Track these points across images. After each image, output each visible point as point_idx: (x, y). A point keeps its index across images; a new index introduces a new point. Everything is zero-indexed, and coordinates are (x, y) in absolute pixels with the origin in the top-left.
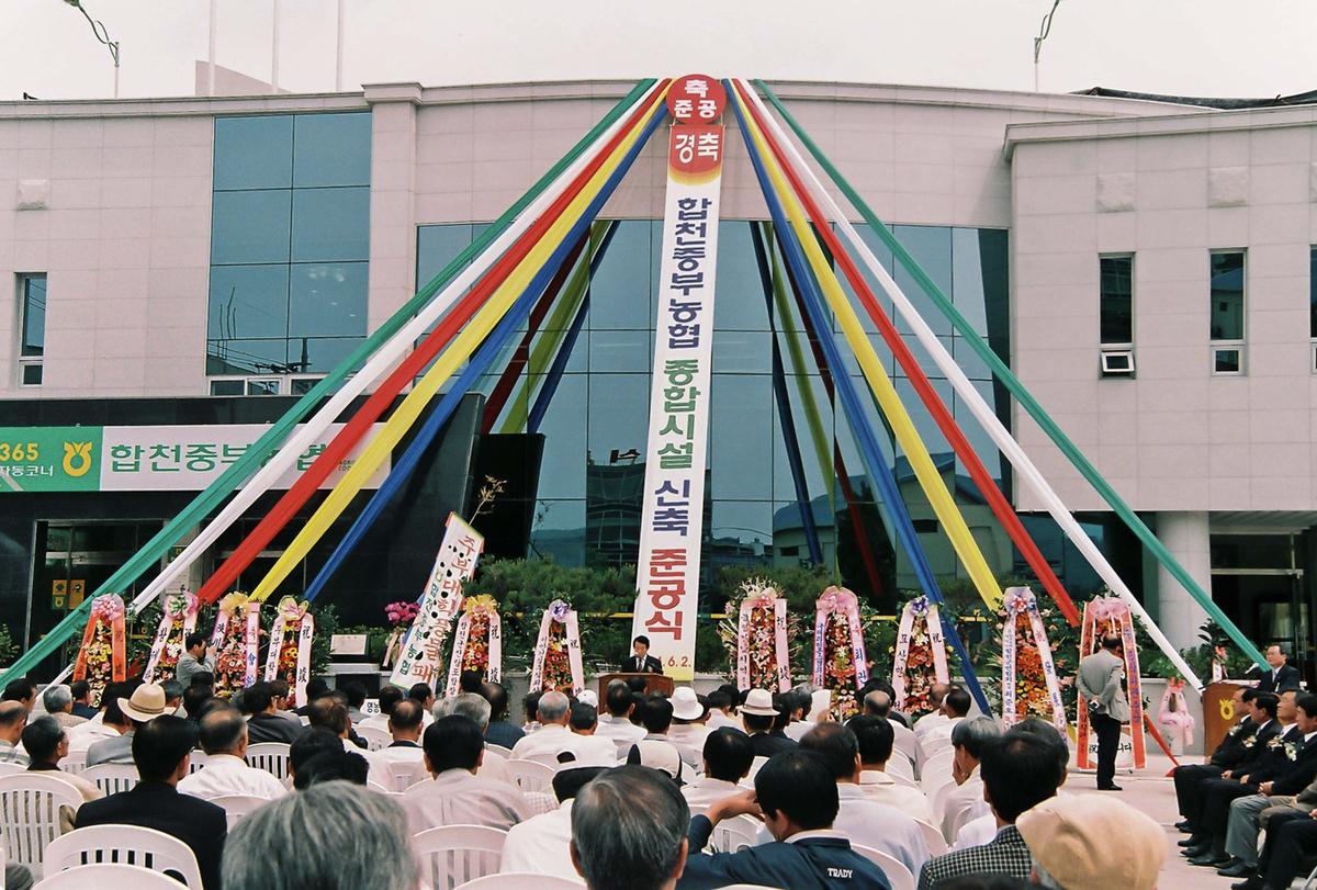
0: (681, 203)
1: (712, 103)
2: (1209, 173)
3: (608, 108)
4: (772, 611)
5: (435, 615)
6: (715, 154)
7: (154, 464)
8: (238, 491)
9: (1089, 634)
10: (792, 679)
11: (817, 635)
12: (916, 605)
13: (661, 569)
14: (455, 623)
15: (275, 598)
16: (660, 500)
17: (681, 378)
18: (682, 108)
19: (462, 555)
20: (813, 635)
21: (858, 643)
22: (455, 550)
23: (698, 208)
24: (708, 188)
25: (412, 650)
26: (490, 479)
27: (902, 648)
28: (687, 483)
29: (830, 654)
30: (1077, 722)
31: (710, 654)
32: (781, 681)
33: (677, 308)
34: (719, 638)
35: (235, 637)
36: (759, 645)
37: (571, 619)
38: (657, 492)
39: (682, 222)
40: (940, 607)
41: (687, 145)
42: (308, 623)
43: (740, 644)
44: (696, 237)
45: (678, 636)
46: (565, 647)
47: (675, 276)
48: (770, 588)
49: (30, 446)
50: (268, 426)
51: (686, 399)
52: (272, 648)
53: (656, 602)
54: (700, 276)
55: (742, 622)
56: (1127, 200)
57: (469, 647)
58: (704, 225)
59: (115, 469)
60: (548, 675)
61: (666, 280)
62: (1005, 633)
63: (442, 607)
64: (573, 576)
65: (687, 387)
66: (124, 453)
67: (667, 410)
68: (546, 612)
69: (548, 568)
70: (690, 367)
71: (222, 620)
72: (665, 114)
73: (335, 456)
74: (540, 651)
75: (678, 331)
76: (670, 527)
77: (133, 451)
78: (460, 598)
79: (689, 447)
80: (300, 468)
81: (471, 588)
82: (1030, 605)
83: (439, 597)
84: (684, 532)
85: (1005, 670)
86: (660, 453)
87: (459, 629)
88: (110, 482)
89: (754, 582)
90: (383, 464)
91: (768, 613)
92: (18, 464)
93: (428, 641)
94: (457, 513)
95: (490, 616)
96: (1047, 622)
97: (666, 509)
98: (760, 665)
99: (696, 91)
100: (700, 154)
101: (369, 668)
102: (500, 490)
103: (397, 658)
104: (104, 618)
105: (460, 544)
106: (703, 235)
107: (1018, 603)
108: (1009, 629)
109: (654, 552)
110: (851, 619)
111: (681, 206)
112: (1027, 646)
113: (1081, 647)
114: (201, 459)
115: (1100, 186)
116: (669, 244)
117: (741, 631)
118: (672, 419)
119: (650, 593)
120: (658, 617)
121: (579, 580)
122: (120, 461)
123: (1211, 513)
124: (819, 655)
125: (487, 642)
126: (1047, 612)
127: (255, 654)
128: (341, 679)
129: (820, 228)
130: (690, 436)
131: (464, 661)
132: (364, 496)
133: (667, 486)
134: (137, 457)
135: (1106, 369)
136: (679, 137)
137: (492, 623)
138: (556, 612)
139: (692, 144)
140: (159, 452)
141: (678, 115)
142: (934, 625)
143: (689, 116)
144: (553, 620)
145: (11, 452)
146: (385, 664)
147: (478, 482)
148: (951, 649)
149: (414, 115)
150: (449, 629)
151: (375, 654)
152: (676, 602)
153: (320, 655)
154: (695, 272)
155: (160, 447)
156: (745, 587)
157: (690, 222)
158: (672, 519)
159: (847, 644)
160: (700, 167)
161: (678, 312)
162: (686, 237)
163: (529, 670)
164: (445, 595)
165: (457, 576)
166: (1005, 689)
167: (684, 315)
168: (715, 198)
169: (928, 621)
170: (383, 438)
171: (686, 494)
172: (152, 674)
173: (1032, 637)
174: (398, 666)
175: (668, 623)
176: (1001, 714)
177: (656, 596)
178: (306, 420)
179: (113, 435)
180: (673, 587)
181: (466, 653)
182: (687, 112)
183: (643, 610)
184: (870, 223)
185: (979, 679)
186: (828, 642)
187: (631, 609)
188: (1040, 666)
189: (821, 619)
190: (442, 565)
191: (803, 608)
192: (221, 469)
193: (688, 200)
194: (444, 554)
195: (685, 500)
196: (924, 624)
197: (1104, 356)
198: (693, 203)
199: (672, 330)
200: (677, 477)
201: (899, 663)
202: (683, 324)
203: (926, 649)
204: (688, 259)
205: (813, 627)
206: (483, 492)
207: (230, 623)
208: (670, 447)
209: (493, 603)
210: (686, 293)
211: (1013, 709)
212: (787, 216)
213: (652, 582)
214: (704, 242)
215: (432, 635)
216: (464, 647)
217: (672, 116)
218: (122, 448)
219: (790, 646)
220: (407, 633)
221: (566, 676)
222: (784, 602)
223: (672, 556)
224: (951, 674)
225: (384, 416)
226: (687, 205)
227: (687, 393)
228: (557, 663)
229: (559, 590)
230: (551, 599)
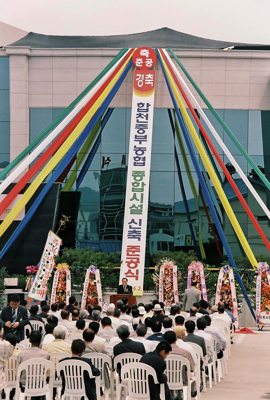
0: (138, 104)
1: (151, 60)
3: (110, 60)
4: (172, 270)
5: (44, 270)
6: (152, 83)
10: (179, 296)
11: (188, 279)
12: (225, 268)
13: (131, 253)
14: (53, 274)
16: (130, 226)
17: (138, 178)
18: (139, 62)
19: (54, 246)
20: (187, 279)
21: (203, 282)
22: (51, 244)
23: (145, 107)
24: (149, 99)
25: (36, 284)
26: (64, 216)
27: (219, 284)
28: (140, 220)
31: (149, 285)
32: (175, 296)
33: (137, 149)
34: (152, 280)
36: (167, 283)
37: (97, 272)
38: (129, 223)
39: (138, 113)
40: (234, 269)
41: (141, 79)
43: (160, 282)
44: (144, 120)
45: (137, 279)
46: (95, 283)
47: (136, 136)
48: (171, 261)
51: (140, 187)
53: (129, 266)
54: (146, 136)
55: (161, 274)
57: (58, 283)
58: (147, 115)
60: (89, 294)
61: (132, 138)
62: (258, 279)
63: (47, 267)
64: (98, 256)
65: (141, 182)
67: (133, 191)
68: (88, 270)
69: (88, 252)
70: (141, 174)
73: (3, 207)
74: (86, 285)
75: (137, 159)
76: (134, 237)
78: (54, 263)
79: (141, 206)
81: (59, 260)
82: (267, 269)
83: (46, 263)
84: (139, 239)
85: (257, 293)
86: (130, 208)
87: (55, 276)
89: (165, 259)
91: (170, 271)
93: (42, 280)
94: (52, 230)
95: (67, 271)
98: (167, 290)
99: (144, 54)
100: (146, 83)
101: (19, 291)
102: (68, 220)
103: (31, 287)
105: (53, 242)
106: (147, 119)
107: (262, 268)
108: (259, 278)
109: (128, 246)
110: (201, 273)
111: (138, 106)
112: (266, 285)
116: (133, 123)
117: (160, 278)
118: (135, 195)
119: (126, 262)
120: (129, 271)
121: (100, 257)
125: (66, 281)
129: (195, 114)
130: (142, 202)
131: (57, 288)
132: (15, 223)
133: (133, 221)
136: (137, 75)
137: (67, 274)
138: (92, 270)
139: (142, 78)
141: (137, 65)
142: (231, 276)
143: (141, 66)
144: (91, 273)
146: (26, 289)
147: (59, 217)
148: (237, 285)
149: (27, 61)
150: (50, 275)
151: (22, 285)
152: (136, 266)
154: (144, 135)
156: (162, 261)
157: (142, 113)
158: (135, 234)
159: (199, 283)
160: (146, 89)
161: (137, 151)
162: (140, 119)
163: (81, 292)
164: (48, 262)
165: (52, 255)
166: (257, 300)
167: (140, 152)
168: (152, 103)
169: (229, 274)
170: (22, 200)
171: (140, 225)
173: (267, 281)
174: (31, 290)
175: (133, 274)
176: (255, 310)
177: (129, 264)
180: (135, 260)
181: (58, 285)
182: (141, 64)
183: (124, 269)
185: (248, 295)
187: (120, 266)
189: (190, 273)
190: (47, 251)
191: (183, 270)
193: (141, 103)
194: (47, 246)
195: (140, 227)
196: (228, 276)
198: (143, 105)
199: (135, 158)
200: (137, 218)
201: (218, 290)
202: (139, 156)
203: (228, 285)
204: (141, 129)
205: (187, 276)
206: (61, 221)
208: (134, 206)
209: (67, 266)
210: (140, 143)
211: (260, 308)
213: (127, 258)
214: (147, 122)
215: (44, 278)
216: (57, 283)
217: (135, 66)
219: (178, 283)
220: (34, 278)
221: (95, 294)
222: (176, 267)
223: (134, 249)
224: (237, 294)
225: (22, 192)
226: (141, 105)
227: (140, 185)
228: (92, 289)
229: (93, 261)
230: (89, 265)
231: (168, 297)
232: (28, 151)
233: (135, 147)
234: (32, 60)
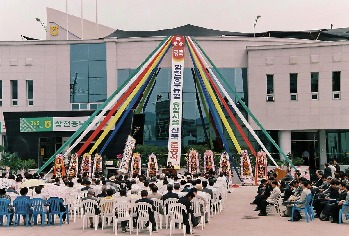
0: (176, 66)
1: (182, 42)
2: (289, 57)
3: (159, 43)
4: (196, 155)
5: (126, 156)
6: (183, 54)
7: (65, 125)
8: (84, 131)
9: (258, 159)
10: (200, 169)
11: (205, 160)
12: (224, 153)
13: (173, 146)
14: (131, 159)
15: (94, 154)
16: (173, 132)
17: (176, 106)
19: (131, 144)
21: (213, 161)
23: (179, 67)
24: (181, 63)
25: (122, 164)
26: (136, 127)
27: (221, 162)
28: (178, 128)
29: (207, 163)
30: (255, 176)
31: (183, 164)
32: (197, 169)
33: (175, 90)
34: (185, 160)
35: (87, 162)
36: (193, 162)
37: (155, 157)
38: (172, 130)
39: (176, 70)
40: (229, 154)
41: (176, 52)
42: (101, 159)
43: (189, 162)
45: (177, 160)
46: (154, 163)
47: (174, 83)
48: (195, 151)
49: (37, 122)
50: (89, 117)
51: (177, 110)
52: (94, 164)
53: (172, 153)
54: (180, 83)
55: (189, 157)
56: (272, 63)
57: (134, 163)
58: (180, 71)
59: (56, 126)
60: (151, 169)
61: (173, 84)
62: (242, 159)
63: (128, 155)
64: (155, 148)
66: (58, 123)
67: (173, 113)
68: (150, 156)
69: (150, 146)
70: (178, 103)
71: (84, 159)
72: (172, 45)
73: (104, 123)
74: (149, 164)
75: (176, 95)
76: (175, 138)
77: (60, 122)
78: (132, 153)
79: (178, 121)
80: (96, 126)
81: (134, 151)
82: (246, 153)
83: (127, 153)
84: (178, 139)
85: (241, 166)
86: (172, 122)
87: (132, 160)
88: (55, 129)
89: (192, 149)
90: (114, 126)
91: (195, 155)
92: (35, 125)
93: (126, 162)
94: (130, 135)
95: (139, 157)
96: (250, 156)
97: (174, 134)
98: (193, 166)
99: (178, 39)
100: (179, 54)
101: (113, 168)
102: (138, 129)
103: (119, 166)
104: (59, 159)
105: (131, 142)
106: (180, 74)
107: (244, 153)
108: (242, 158)
109: (171, 143)
110: (211, 156)
111: (176, 67)
112: (246, 161)
113: (256, 161)
114: (75, 124)
115: (266, 60)
116: (173, 76)
117: (189, 159)
118: (175, 114)
119: (171, 151)
120: (173, 156)
121: (156, 149)
122: (57, 125)
123: (291, 130)
124: (205, 164)
125: (138, 162)
126: (250, 154)
127: (91, 166)
128: (109, 170)
129: (206, 70)
130: (178, 118)
131: (134, 166)
132: (111, 132)
133: (174, 129)
134: (61, 124)
135: (268, 100)
136: (175, 50)
138: (152, 156)
139: (178, 52)
140: (66, 123)
141: (174, 45)
142: (228, 158)
143: (177, 45)
144: (152, 158)
145: (33, 123)
146: (117, 167)
147: (134, 128)
148: (231, 162)
149: (115, 45)
151: (115, 165)
152: (176, 153)
153: (104, 166)
154: (179, 82)
155: (66, 122)
156: (190, 150)
157: (178, 71)
158: (175, 136)
159: (211, 161)
160: (179, 58)
162: (177, 74)
163: (147, 168)
164: (128, 152)
165: (130, 148)
166: (241, 170)
167: (177, 92)
168: (183, 65)
170: (114, 119)
171: (178, 131)
172: (70, 170)
173: (247, 159)
175: (175, 158)
176: (240, 175)
177: (172, 152)
178: (97, 115)
179: (55, 119)
180: (176, 150)
181: (134, 164)
182: (176, 44)
183: (169, 155)
185: (236, 167)
186: (207, 161)
187: (167, 154)
188: (248, 165)
189: (205, 156)
190: (127, 146)
191: (202, 155)
192: (79, 126)
193: (177, 65)
194: (128, 144)
196: (226, 157)
197: (268, 96)
198: (178, 66)
199: (174, 95)
200: (176, 127)
201: (221, 165)
202: (177, 94)
203: (226, 162)
204: (177, 79)
205: (204, 158)
206: (135, 130)
207: (85, 159)
208: (174, 121)
209: (139, 154)
210: (177, 87)
211: (243, 173)
213: (171, 149)
214: (180, 75)
216: (133, 163)
218: (57, 122)
219: (199, 162)
220: (121, 161)
221: (154, 169)
222: (198, 153)
223: (175, 144)
224: (231, 167)
225: (114, 115)
226: (177, 66)
227: (178, 109)
228: (153, 166)
229: (153, 151)
230: (151, 153)
231: (194, 170)
232: (116, 93)
234: (118, 44)
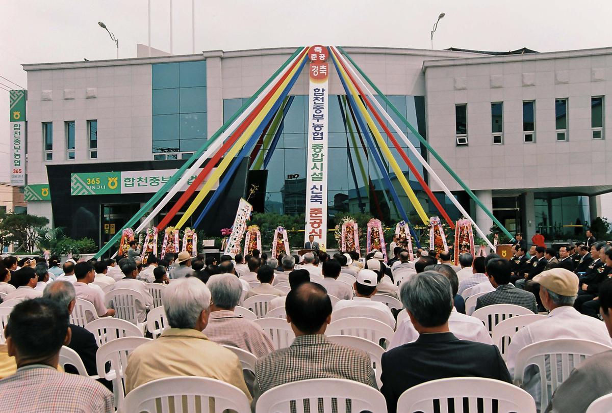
0: (315, 90)
1: (324, 55)
2: (490, 77)
3: (288, 57)
4: (353, 227)
5: (237, 232)
6: (326, 73)
7: (139, 184)
8: (168, 193)
9: (458, 232)
11: (368, 235)
12: (401, 224)
13: (314, 215)
14: (245, 235)
15: (183, 228)
16: (312, 192)
17: (317, 150)
18: (313, 57)
19: (245, 212)
20: (366, 235)
21: (382, 237)
22: (243, 210)
23: (321, 92)
24: (324, 85)
25: (231, 244)
26: (253, 186)
28: (321, 186)
29: (372, 241)
30: (454, 260)
31: (332, 243)
33: (315, 126)
34: (335, 237)
35: (171, 241)
36: (349, 239)
37: (285, 232)
38: (311, 189)
39: (315, 96)
40: (409, 224)
41: (316, 70)
42: (195, 236)
43: (342, 238)
44: (320, 102)
45: (320, 237)
46: (283, 242)
47: (314, 115)
48: (352, 220)
49: (97, 179)
50: (177, 170)
51: (320, 157)
52: (184, 245)
53: (312, 226)
54: (322, 115)
55: (343, 231)
56: (464, 86)
57: (250, 243)
58: (323, 98)
59: (126, 186)
60: (278, 251)
61: (311, 117)
62: (430, 232)
63: (240, 230)
64: (284, 218)
65: (320, 154)
66: (128, 181)
67: (313, 161)
68: (276, 230)
69: (275, 215)
70: (320, 147)
71: (166, 236)
72: (308, 59)
73: (200, 180)
74: (275, 244)
75: (316, 134)
76: (316, 201)
77: (131, 180)
78: (246, 226)
79: (321, 174)
80: (188, 184)
81: (249, 223)
82: (438, 222)
83: (239, 226)
84: (321, 203)
85: (431, 244)
86: (311, 176)
87: (247, 237)
88: (124, 190)
89: (346, 218)
90: (216, 183)
91: (351, 228)
92: (93, 185)
93: (236, 241)
94: (243, 198)
95: (257, 232)
96: (444, 228)
97: (314, 195)
98: (349, 246)
99: (318, 51)
100: (321, 73)
101: (216, 251)
102: (257, 189)
103: (226, 247)
104: (127, 236)
105: (244, 208)
106: (323, 101)
107: (435, 222)
108: (432, 231)
109: (311, 209)
110: (379, 229)
111: (315, 91)
112: (438, 236)
113: (455, 236)
114: (154, 182)
115: (455, 81)
116: (311, 105)
117: (343, 235)
118: (315, 164)
119: (310, 223)
120: (313, 231)
121: (286, 219)
122: (127, 183)
123: (492, 190)
124: (369, 242)
125: (256, 241)
126: (444, 225)
127: (178, 247)
128: (207, 255)
129: (361, 96)
130: (322, 170)
131: (249, 248)
132: (211, 193)
133: (315, 187)
134: (133, 182)
135: (458, 143)
136: (313, 67)
137: (258, 235)
138: (280, 230)
139: (317, 69)
140: (140, 180)
141: (312, 59)
142: (407, 230)
143: (316, 59)
144: (279, 233)
145: (91, 181)
146: (222, 249)
147: (249, 187)
148: (413, 238)
150: (243, 236)
151: (218, 246)
152: (319, 226)
153: (200, 247)
154: (321, 114)
155: (140, 178)
156: (343, 220)
157: (318, 96)
158: (317, 198)
159: (378, 238)
160: (321, 77)
161: (316, 127)
162: (317, 102)
164: (240, 225)
165: (244, 219)
167: (318, 129)
168: (326, 88)
169: (405, 229)
170: (216, 173)
171: (321, 190)
173: (439, 233)
174: (226, 249)
175: (317, 233)
177: (312, 224)
178: (189, 167)
179: (124, 174)
180: (318, 221)
181: (250, 245)
183: (308, 229)
184: (380, 95)
186: (372, 237)
188: (442, 242)
189: (369, 230)
190: (239, 215)
191: (363, 226)
192: (162, 185)
193: (317, 89)
194: (239, 212)
195: (321, 192)
196: (404, 230)
197: (458, 138)
198: (319, 90)
199: (314, 134)
200: (318, 184)
202: (318, 132)
204: (318, 109)
205: (367, 232)
206: (251, 190)
207: (169, 237)
208: (315, 174)
209: (258, 228)
210: (318, 121)
212: (351, 93)
213: (311, 220)
214: (323, 104)
215: (237, 239)
216: (248, 243)
217: (310, 60)
218: (128, 179)
219: (359, 239)
220: (229, 239)
221: (284, 251)
222: (357, 224)
223: (317, 211)
224: (413, 246)
225: (216, 166)
226: (317, 91)
227: (320, 156)
228: (281, 247)
229: (280, 222)
230: (277, 226)
232: (222, 130)
233: (314, 124)
234: (226, 61)
